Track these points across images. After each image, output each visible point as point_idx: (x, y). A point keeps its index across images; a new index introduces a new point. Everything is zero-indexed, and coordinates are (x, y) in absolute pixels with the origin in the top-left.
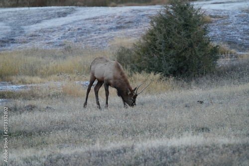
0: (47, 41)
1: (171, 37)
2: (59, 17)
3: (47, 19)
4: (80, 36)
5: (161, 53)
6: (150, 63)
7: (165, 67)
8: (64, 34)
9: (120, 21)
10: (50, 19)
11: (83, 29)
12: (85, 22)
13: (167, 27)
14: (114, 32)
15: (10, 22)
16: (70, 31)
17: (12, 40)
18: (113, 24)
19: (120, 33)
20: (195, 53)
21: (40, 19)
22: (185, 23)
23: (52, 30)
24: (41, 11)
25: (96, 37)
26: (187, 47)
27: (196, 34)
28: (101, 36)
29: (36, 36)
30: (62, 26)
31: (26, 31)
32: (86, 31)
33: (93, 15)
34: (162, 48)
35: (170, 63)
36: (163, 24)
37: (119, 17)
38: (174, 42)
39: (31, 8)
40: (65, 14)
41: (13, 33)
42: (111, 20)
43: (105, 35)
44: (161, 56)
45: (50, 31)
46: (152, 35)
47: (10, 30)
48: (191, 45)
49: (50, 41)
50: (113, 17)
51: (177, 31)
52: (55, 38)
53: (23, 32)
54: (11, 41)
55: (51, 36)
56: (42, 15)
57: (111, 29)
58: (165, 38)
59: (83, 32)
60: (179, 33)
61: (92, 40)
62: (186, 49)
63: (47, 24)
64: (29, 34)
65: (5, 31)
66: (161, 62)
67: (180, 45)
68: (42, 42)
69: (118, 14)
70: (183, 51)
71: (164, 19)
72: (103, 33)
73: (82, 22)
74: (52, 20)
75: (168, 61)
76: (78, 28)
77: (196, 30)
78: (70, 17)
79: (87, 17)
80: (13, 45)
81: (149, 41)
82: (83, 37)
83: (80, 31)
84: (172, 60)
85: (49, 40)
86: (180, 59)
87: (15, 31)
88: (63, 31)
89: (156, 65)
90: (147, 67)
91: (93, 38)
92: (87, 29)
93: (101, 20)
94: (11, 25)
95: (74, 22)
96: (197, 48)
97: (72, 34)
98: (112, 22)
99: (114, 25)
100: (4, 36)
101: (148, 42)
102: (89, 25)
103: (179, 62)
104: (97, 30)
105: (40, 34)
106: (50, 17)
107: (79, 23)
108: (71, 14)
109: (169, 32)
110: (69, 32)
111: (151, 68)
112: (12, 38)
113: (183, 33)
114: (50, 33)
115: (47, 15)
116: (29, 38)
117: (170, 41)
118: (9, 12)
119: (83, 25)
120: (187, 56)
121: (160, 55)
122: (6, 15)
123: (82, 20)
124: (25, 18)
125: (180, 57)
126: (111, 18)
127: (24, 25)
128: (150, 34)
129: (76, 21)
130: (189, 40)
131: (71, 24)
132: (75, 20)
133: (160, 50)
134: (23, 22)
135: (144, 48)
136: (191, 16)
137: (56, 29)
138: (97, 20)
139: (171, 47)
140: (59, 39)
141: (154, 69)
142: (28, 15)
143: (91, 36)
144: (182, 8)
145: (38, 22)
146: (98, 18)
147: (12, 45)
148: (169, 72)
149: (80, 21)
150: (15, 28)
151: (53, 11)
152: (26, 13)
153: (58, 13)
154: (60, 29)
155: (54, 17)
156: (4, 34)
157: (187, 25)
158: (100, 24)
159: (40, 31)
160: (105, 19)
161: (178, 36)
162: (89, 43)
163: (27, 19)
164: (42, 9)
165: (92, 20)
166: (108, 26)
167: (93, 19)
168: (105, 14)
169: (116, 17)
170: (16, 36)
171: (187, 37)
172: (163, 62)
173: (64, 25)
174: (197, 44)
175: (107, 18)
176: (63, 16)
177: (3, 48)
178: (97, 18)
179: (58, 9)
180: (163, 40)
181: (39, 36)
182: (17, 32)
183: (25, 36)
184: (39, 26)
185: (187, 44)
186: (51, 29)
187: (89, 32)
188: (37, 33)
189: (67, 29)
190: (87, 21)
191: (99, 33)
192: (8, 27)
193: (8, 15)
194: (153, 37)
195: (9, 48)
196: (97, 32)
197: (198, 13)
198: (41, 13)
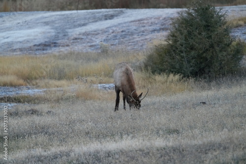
0: (89, 44)
1: (192, 38)
2: (106, 19)
3: (93, 22)
4: (123, 38)
5: (182, 54)
6: (172, 65)
7: (186, 68)
8: (107, 37)
9: (165, 23)
10: (96, 21)
11: (127, 31)
12: (130, 24)
13: (188, 28)
14: (157, 34)
15: (57, 25)
16: (114, 34)
17: (55, 43)
18: (158, 25)
19: (162, 34)
20: (216, 53)
21: (87, 21)
22: (207, 24)
23: (96, 33)
24: (88, 14)
25: (138, 39)
26: (208, 47)
27: (217, 34)
28: (143, 38)
29: (79, 39)
30: (106, 28)
31: (70, 34)
32: (129, 33)
33: (139, 17)
34: (183, 49)
35: (191, 64)
36: (184, 26)
37: (165, 18)
38: (194, 43)
39: (79, 11)
40: (111, 17)
41: (57, 37)
42: (156, 22)
43: (147, 37)
44: (183, 57)
45: (94, 34)
46: (173, 36)
47: (53, 34)
48: (212, 46)
49: (92, 44)
50: (158, 18)
51: (198, 31)
52: (97, 41)
53: (67, 35)
54: (53, 45)
55: (94, 39)
56: (89, 18)
57: (154, 31)
58: (186, 40)
59: (126, 34)
60: (200, 34)
61: (134, 42)
62: (207, 50)
63: (92, 27)
64: (72, 38)
65: (49, 35)
66: (182, 63)
67: (201, 46)
68: (84, 45)
69: (164, 16)
70: (204, 52)
71: (185, 19)
72: (146, 35)
73: (127, 24)
74: (98, 23)
75: (189, 62)
76: (121, 30)
77: (217, 31)
78: (117, 20)
79: (133, 19)
80: (55, 48)
81: (170, 42)
82: (126, 39)
83: (124, 33)
84: (193, 61)
85: (92, 42)
86: (202, 60)
87: (59, 34)
88: (107, 33)
89: (177, 66)
90: (169, 68)
91: (135, 40)
92: (130, 31)
93: (145, 21)
94: (56, 28)
95: (119, 24)
96: (217, 49)
97: (115, 36)
98: (156, 24)
99: (157, 27)
100: (47, 40)
101: (170, 44)
102: (133, 27)
103: (201, 63)
104: (140, 32)
105: (83, 37)
106: (96, 20)
107: (124, 25)
108: (118, 17)
109: (190, 33)
110: (112, 34)
111: (172, 70)
112: (55, 41)
113: (203, 34)
114: (93, 36)
115: (94, 18)
116: (72, 41)
117: (191, 41)
118: (57, 15)
119: (128, 28)
120: (208, 57)
121: (181, 56)
122: (53, 18)
123: (127, 22)
124: (72, 21)
125: (201, 58)
126: (156, 20)
127: (69, 28)
128: (172, 36)
129: (121, 24)
130: (210, 40)
131: (115, 26)
132: (120, 22)
133: (182, 52)
134: (69, 25)
135: (166, 49)
136: (212, 17)
137: (100, 32)
138: (142, 22)
139: (192, 48)
140: (101, 41)
141: (175, 70)
142: (76, 18)
143: (134, 38)
144: (203, 9)
145: (84, 25)
146: (144, 20)
147: (53, 49)
148: (191, 73)
149: (125, 23)
150: (59, 31)
151: (101, 14)
152: (74, 16)
153: (106, 16)
154: (104, 31)
155: (100, 19)
156: (48, 38)
157: (208, 26)
158: (144, 26)
159: (84, 34)
160: (150, 21)
161: (199, 36)
162: (131, 45)
163: (74, 22)
164: (90, 12)
165: (137, 22)
166: (151, 28)
167: (139, 20)
168: (151, 16)
169: (161, 19)
170: (60, 39)
171: (208, 38)
172: (184, 63)
173: (108, 28)
174: (218, 44)
175: (153, 20)
176: (110, 19)
177: (45, 52)
178: (142, 20)
179: (106, 12)
180: (184, 42)
181: (82, 39)
182: (61, 35)
183: (68, 39)
184: (83, 29)
185: (208, 44)
186: (95, 31)
187: (132, 34)
188: (81, 36)
189: (111, 31)
190: (132, 23)
191: (142, 35)
192: (53, 30)
193: (55, 18)
194: (174, 38)
195: (50, 51)
196: (140, 34)
197: (220, 14)
198: (88, 16)
